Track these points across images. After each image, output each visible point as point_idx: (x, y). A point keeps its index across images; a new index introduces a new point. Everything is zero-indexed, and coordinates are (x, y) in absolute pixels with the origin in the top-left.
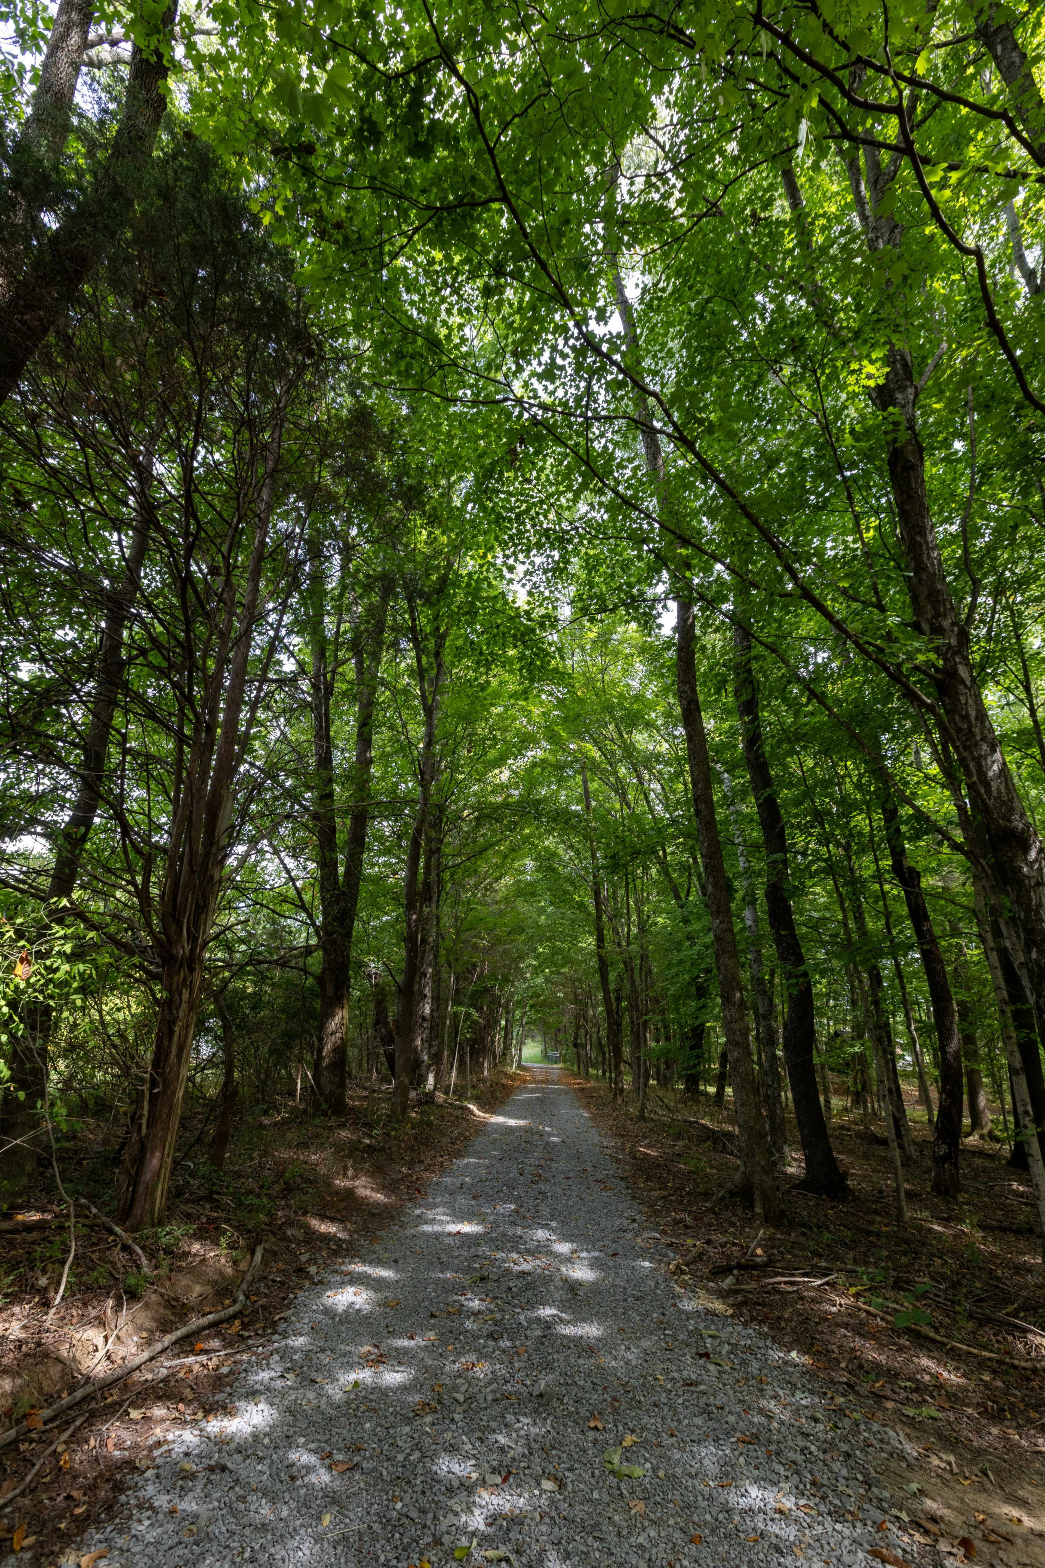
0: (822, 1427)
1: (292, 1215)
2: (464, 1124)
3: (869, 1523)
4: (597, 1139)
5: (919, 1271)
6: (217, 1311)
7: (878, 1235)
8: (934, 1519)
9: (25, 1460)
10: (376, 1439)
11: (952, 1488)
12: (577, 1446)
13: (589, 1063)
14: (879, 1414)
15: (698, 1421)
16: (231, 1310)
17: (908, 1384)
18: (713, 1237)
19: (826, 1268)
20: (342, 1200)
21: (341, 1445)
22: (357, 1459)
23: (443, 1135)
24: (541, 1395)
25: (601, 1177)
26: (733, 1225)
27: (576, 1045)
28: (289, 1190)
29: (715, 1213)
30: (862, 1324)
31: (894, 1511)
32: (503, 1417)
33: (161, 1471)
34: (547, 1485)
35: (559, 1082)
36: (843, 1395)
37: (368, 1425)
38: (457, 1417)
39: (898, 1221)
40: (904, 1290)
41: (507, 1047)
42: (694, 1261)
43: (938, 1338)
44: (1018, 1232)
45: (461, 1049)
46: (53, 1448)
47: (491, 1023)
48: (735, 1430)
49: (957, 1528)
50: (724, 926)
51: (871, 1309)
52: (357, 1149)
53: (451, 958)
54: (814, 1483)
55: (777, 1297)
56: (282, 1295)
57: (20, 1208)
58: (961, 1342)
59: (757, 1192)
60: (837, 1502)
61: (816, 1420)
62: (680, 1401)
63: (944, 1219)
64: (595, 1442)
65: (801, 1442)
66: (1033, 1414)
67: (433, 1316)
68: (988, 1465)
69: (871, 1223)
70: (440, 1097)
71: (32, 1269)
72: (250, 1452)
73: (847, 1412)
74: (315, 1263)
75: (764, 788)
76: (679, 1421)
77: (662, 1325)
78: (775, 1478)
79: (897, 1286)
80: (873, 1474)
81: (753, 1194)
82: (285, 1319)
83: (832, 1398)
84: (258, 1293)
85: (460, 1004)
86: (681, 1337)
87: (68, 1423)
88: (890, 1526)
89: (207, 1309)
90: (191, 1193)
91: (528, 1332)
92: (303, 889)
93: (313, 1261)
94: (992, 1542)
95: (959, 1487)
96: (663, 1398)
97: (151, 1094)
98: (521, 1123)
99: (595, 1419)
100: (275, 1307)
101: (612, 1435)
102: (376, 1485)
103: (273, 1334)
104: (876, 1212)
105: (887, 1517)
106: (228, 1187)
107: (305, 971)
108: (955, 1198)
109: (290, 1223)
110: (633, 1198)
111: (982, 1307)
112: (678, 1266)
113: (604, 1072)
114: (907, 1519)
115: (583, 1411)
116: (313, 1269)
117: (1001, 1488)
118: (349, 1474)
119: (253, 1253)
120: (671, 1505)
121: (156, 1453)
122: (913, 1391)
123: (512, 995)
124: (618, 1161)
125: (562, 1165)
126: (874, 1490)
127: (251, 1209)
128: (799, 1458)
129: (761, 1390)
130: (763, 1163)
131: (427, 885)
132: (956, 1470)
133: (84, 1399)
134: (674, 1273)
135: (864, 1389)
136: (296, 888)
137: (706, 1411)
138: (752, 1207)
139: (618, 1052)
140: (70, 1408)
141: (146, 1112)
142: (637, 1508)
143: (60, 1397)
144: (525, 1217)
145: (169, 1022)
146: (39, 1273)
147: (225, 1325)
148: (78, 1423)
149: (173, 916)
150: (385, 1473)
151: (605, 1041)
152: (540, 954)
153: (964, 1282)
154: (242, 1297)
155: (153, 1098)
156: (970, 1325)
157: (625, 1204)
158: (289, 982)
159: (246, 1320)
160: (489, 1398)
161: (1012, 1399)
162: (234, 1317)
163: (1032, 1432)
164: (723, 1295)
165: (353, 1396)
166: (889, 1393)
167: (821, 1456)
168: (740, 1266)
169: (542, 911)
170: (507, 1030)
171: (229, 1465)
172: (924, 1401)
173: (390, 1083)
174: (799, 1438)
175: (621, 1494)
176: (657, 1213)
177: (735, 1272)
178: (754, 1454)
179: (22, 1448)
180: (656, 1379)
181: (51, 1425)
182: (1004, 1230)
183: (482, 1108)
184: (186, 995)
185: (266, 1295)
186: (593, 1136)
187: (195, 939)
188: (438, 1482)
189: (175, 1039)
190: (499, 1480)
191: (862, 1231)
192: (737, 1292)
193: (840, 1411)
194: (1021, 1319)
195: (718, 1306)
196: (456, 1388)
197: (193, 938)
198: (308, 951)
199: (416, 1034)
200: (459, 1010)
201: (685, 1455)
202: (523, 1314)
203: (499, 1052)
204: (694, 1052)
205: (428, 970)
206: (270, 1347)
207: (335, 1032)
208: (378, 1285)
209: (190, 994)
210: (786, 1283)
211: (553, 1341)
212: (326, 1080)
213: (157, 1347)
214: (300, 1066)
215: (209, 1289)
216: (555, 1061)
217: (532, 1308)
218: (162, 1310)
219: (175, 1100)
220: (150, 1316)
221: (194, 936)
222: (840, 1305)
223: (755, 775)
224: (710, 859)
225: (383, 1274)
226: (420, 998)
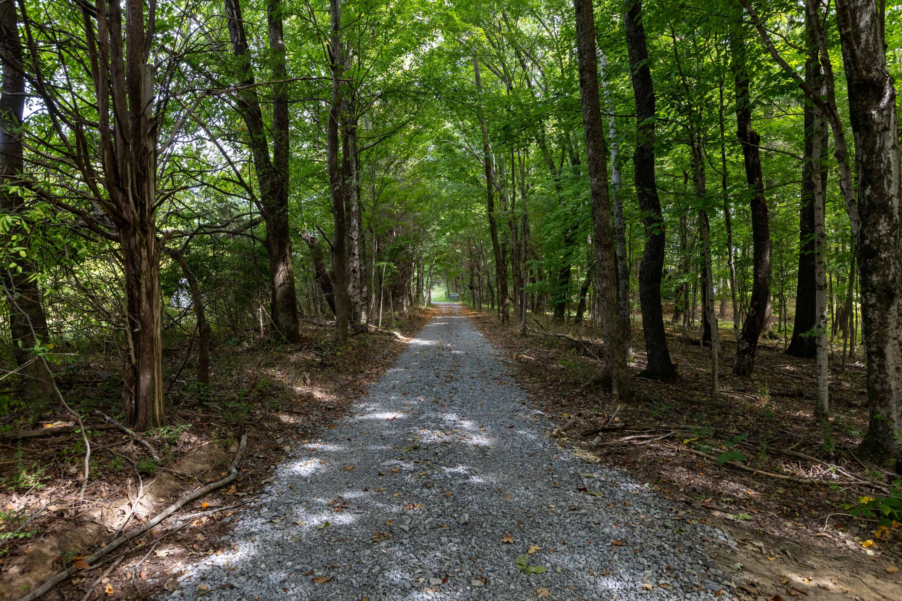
0: (670, 531)
1: (268, 414)
2: (392, 345)
3: (709, 591)
4: (492, 351)
5: (728, 425)
6: (216, 481)
7: (699, 404)
8: (753, 585)
9: (78, 590)
10: (346, 560)
11: (763, 564)
12: (495, 555)
13: (481, 300)
14: (709, 520)
15: (582, 533)
16: (227, 480)
17: (728, 499)
18: (583, 412)
19: (666, 428)
20: (305, 401)
21: (320, 565)
22: (332, 574)
23: (377, 353)
24: (466, 523)
25: (497, 375)
26: (597, 402)
27: (471, 288)
28: (262, 396)
29: (583, 396)
30: (693, 463)
31: (726, 582)
32: (439, 539)
33: (184, 591)
34: (477, 583)
35: (460, 314)
36: (683, 509)
37: (339, 551)
38: (405, 541)
39: (711, 394)
40: (721, 438)
41: (419, 291)
42: (570, 428)
43: (747, 468)
44: (792, 396)
45: (385, 293)
46: (98, 581)
47: (407, 274)
48: (609, 537)
49: (768, 589)
50: (600, 183)
51: (700, 453)
52: (312, 366)
53: (372, 224)
54: (668, 569)
55: (632, 448)
56: (265, 467)
57: (48, 419)
58: (762, 469)
59: (615, 381)
60: (686, 580)
61: (666, 527)
62: (568, 521)
63: (741, 390)
64: (508, 552)
65: (657, 543)
66: (814, 512)
67: (380, 475)
68: (786, 547)
69: (692, 396)
70: (372, 327)
71: (62, 462)
72: (251, 574)
73: (688, 520)
74: (289, 444)
75: (640, 59)
76: (568, 534)
77: (550, 471)
78: (641, 567)
79: (716, 436)
80: (709, 560)
81: (611, 381)
82: (269, 483)
83: (677, 512)
84: (247, 466)
85: (381, 260)
86: (565, 479)
87: (109, 563)
88: (723, 591)
89: (209, 480)
90: (186, 402)
91: (453, 482)
92: (242, 171)
93: (286, 442)
94: (793, 596)
95: (766, 562)
96: (556, 519)
97: (133, 333)
98: (434, 343)
99: (507, 536)
100: (261, 475)
101: (520, 546)
102: (348, 591)
103: (261, 493)
104: (696, 389)
105: (721, 586)
106: (214, 396)
107: (253, 237)
108: (749, 376)
109: (267, 419)
110: (522, 389)
111: (774, 446)
112: (558, 432)
113: (493, 306)
114: (735, 586)
115: (497, 532)
116: (287, 448)
117: (796, 560)
118: (327, 585)
119: (239, 440)
120: (567, 590)
121: (180, 579)
122: (731, 503)
123: (422, 252)
124: (508, 365)
125: (467, 370)
126: (712, 570)
127: (234, 411)
128: (656, 553)
129: (626, 510)
130: (620, 361)
131: (347, 164)
132: (765, 552)
133: (119, 546)
134: (556, 437)
135: (698, 504)
136: (236, 172)
137: (588, 527)
138: (610, 391)
139: (504, 290)
140: (110, 553)
141: (132, 347)
142: (543, 593)
143: (99, 546)
144: (443, 406)
145: (135, 275)
146: (69, 464)
147: (224, 490)
148: (116, 563)
149: (118, 186)
150: (354, 582)
151: (493, 283)
152: (442, 221)
153: (761, 430)
154: (234, 470)
155: (136, 337)
156: (767, 458)
157: (517, 393)
158: (241, 247)
159: (240, 485)
160: (427, 527)
161: (799, 504)
162: (231, 483)
163: (814, 524)
164: (592, 449)
165: (325, 532)
166: (714, 506)
167: (672, 550)
168: (604, 430)
169: (442, 186)
170: (419, 280)
171: (236, 584)
172: (740, 509)
173: (333, 319)
174: (655, 539)
175: (531, 585)
176: (540, 398)
177: (600, 434)
178: (624, 552)
179: (74, 582)
180: (549, 507)
181: (95, 566)
182: (783, 395)
183: (403, 334)
184: (144, 253)
185: (253, 467)
186: (489, 349)
187: (143, 206)
188: (395, 586)
189: (144, 290)
190: (440, 582)
191: (687, 401)
192: (603, 447)
193: (683, 520)
194: (802, 452)
195: (590, 456)
196: (402, 522)
197: (140, 204)
198: (254, 223)
199: (349, 283)
200: (381, 264)
201: (574, 556)
202: (448, 470)
203: (414, 294)
204: (565, 287)
205: (354, 234)
206: (259, 502)
207: (284, 283)
208: (337, 456)
209: (149, 252)
210: (637, 439)
211: (471, 486)
212: (282, 319)
213: (172, 508)
214: (260, 310)
215: (207, 466)
216: (456, 299)
217: (454, 466)
218: (173, 483)
219: (154, 336)
220: (164, 487)
221: (141, 203)
222: (678, 451)
223: (632, 48)
224: (592, 125)
225: (341, 448)
226: (350, 255)
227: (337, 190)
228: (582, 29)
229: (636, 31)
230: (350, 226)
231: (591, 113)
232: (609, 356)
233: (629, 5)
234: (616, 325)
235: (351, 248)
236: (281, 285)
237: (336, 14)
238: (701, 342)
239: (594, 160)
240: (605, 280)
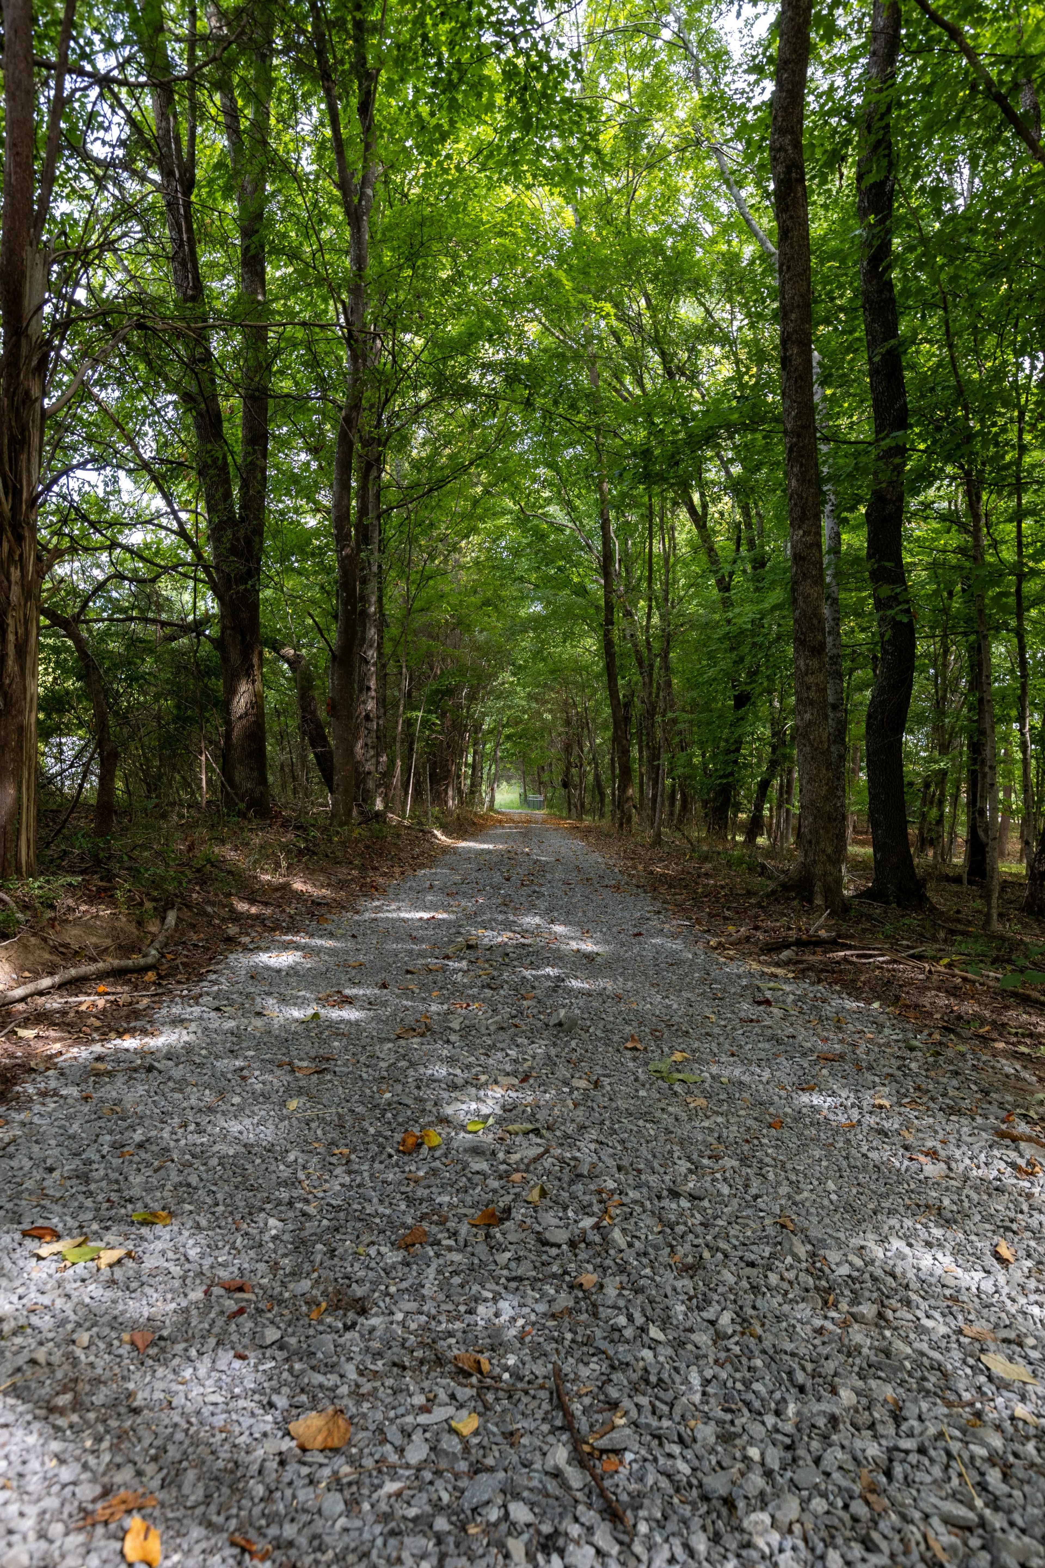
0: (921, 1052)
1: (214, 895)
3: (991, 1117)
4: (602, 860)
6: (122, 962)
10: (349, 1053)
12: (613, 1061)
13: (582, 810)
14: (987, 1050)
15: (765, 1045)
16: (141, 962)
17: (1019, 1031)
18: (762, 925)
19: (908, 946)
20: (277, 891)
21: (304, 1057)
22: (326, 1066)
23: (401, 850)
24: (559, 1026)
25: (612, 884)
27: (566, 786)
29: (762, 907)
30: (957, 987)
31: (1020, 1111)
32: (513, 1040)
33: (66, 1071)
34: (582, 1086)
35: (544, 822)
36: (942, 1033)
37: (336, 1044)
38: (454, 1040)
39: (984, 929)
41: (476, 785)
42: (739, 942)
47: (455, 752)
48: (813, 1052)
50: (809, 539)
51: (970, 976)
54: (917, 1090)
55: (849, 967)
56: (208, 956)
59: (819, 884)
60: (950, 1102)
61: (912, 1049)
62: (739, 1032)
64: (635, 1058)
65: (897, 1062)
67: (409, 973)
70: (393, 818)
72: (183, 1059)
73: (951, 1046)
74: (248, 935)
75: (885, 340)
76: (740, 1046)
77: (706, 982)
78: (870, 1085)
79: (996, 963)
80: (990, 1087)
81: (812, 886)
82: (216, 972)
83: (931, 1034)
84: (175, 953)
85: (413, 708)
86: (732, 990)
88: (1016, 1120)
89: (109, 959)
91: (536, 985)
93: (244, 933)
96: (717, 1030)
98: (500, 847)
99: (633, 1043)
100: (200, 964)
101: (656, 1054)
102: (354, 1084)
103: (201, 981)
105: (1012, 1114)
109: (211, 901)
110: (655, 899)
112: (719, 945)
113: (602, 818)
114: (1035, 1117)
115: (616, 1037)
116: (245, 940)
118: (317, 1076)
119: (163, 919)
120: (741, 1100)
121: (58, 1060)
122: (1025, 1036)
123: (482, 717)
124: (630, 875)
125: (559, 876)
128: (896, 1073)
129: (840, 1028)
130: (829, 851)
131: (363, 529)
134: (716, 949)
135: (965, 1032)
137: (773, 1039)
142: (697, 1103)
144: (517, 909)
147: (135, 975)
150: (365, 1075)
154: (154, 953)
157: (647, 903)
159: (163, 972)
160: (493, 1028)
162: (146, 969)
164: (779, 964)
165: (313, 1025)
166: (996, 1037)
167: (923, 1074)
168: (799, 944)
170: (476, 767)
171: (157, 1067)
174: (893, 1059)
175: (676, 1094)
176: (686, 910)
177: (794, 948)
178: (840, 1068)
180: (706, 1018)
183: (447, 832)
184: (16, 574)
185: (187, 956)
186: (597, 858)
187: (16, 492)
188: (437, 1081)
189: (11, 637)
190: (516, 1081)
192: (799, 962)
193: (942, 1043)
195: (775, 971)
196: (448, 1021)
197: (13, 490)
199: (356, 738)
200: (414, 714)
201: (752, 1069)
202: (527, 973)
203: (466, 789)
204: (732, 757)
205: (370, 653)
206: (196, 991)
207: (246, 714)
208: (332, 952)
209: (23, 575)
210: (858, 956)
211: (570, 991)
212: (240, 774)
213: (46, 982)
214: (203, 758)
215: (108, 942)
216: (539, 806)
217: (538, 968)
218: (47, 956)
219: (25, 722)
220: (31, 958)
221: (15, 487)
222: (930, 972)
223: (873, 321)
224: (799, 436)
225: (338, 945)
226: (361, 691)
227: (347, 556)
228: (789, 268)
229: (880, 292)
230: (364, 639)
231: (798, 416)
232: (810, 842)
233: (870, 246)
234: (825, 788)
235: (364, 678)
236: (240, 718)
237: (360, 249)
238: (965, 877)
239: (800, 497)
240: (809, 708)
